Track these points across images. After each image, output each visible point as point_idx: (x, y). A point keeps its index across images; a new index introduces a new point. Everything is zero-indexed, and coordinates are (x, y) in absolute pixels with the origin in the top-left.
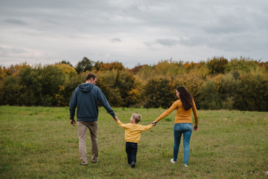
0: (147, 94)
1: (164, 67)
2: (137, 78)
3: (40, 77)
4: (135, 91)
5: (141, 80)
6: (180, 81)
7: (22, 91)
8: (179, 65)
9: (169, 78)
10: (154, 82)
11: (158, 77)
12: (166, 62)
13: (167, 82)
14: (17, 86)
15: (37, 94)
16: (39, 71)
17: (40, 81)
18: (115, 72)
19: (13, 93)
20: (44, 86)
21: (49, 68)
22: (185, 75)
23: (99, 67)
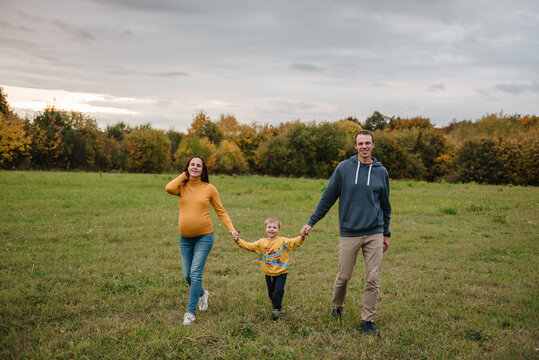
0: (461, 161)
1: (490, 124)
2: (449, 139)
3: (314, 138)
4: (445, 157)
5: (455, 142)
6: (512, 142)
7: (290, 156)
8: (514, 120)
9: (496, 139)
10: (472, 145)
11: (479, 138)
12: (494, 116)
13: (492, 144)
14: (284, 150)
15: (309, 161)
16: (314, 131)
17: (313, 143)
18: (415, 131)
19: (278, 159)
20: (319, 151)
21: (327, 126)
22: (521, 134)
23: (395, 124)
